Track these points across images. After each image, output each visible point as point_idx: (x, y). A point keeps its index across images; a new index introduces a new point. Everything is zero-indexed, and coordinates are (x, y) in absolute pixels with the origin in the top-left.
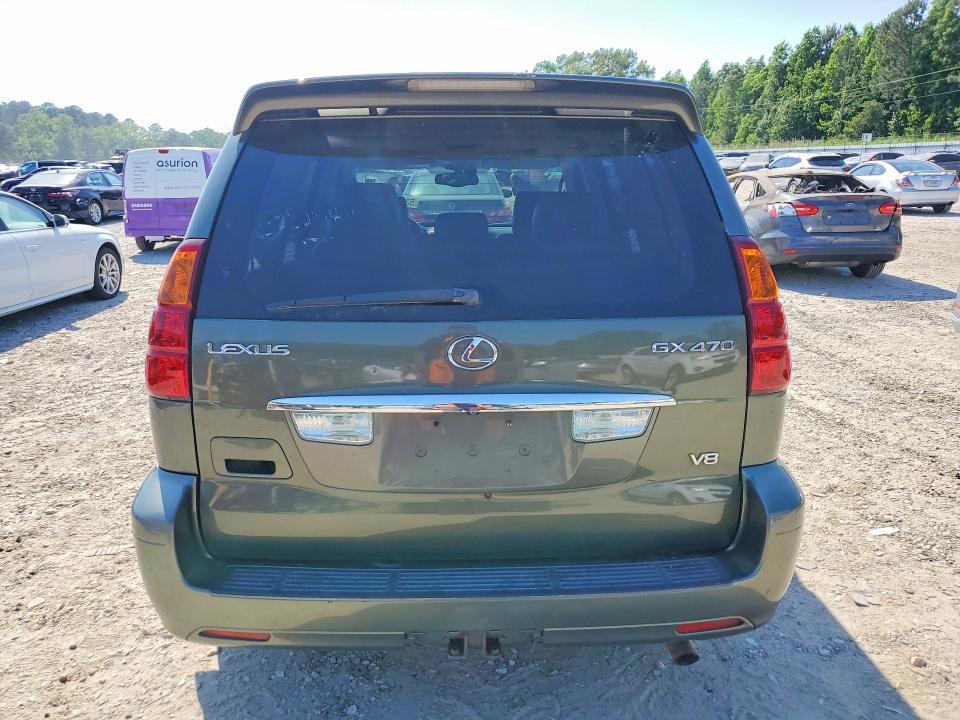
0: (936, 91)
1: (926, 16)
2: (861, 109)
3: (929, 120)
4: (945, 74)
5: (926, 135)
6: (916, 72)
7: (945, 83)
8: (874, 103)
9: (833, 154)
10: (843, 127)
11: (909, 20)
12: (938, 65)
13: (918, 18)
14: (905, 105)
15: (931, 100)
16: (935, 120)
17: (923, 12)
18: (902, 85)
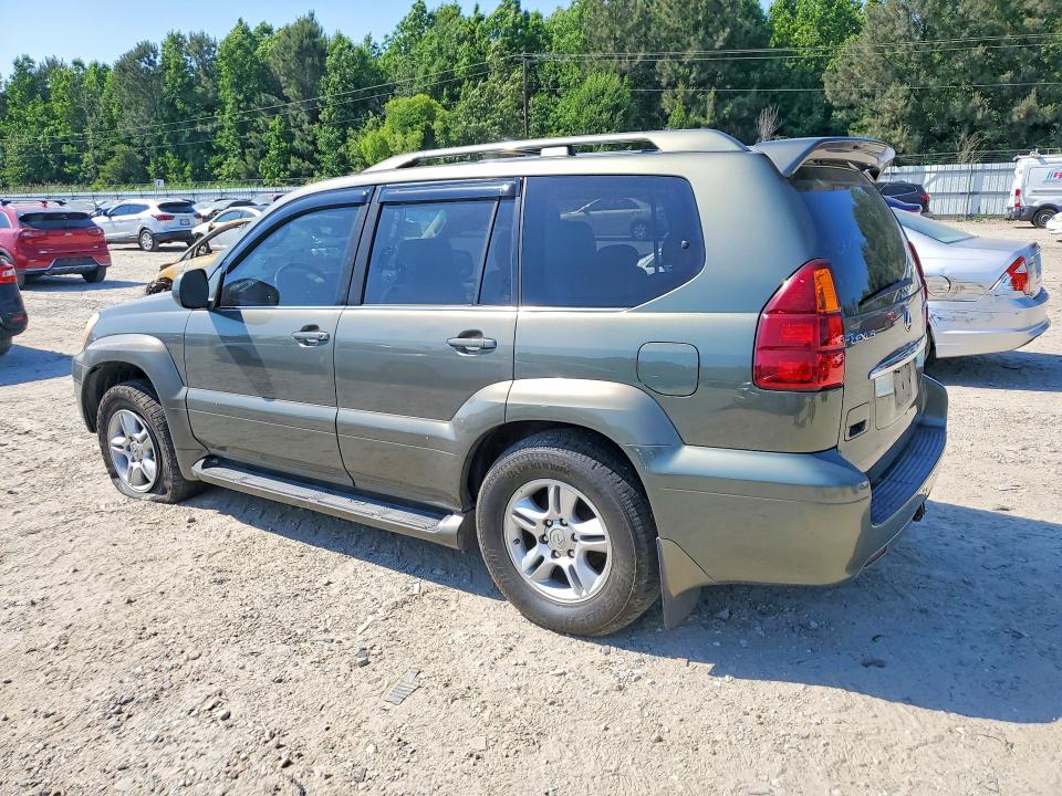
0: (188, 139)
1: (158, 61)
2: (113, 153)
3: (188, 168)
4: (193, 124)
5: (189, 181)
6: (166, 120)
7: (195, 132)
8: (124, 147)
9: (179, 200)
10: (98, 172)
11: (143, 64)
12: (184, 115)
13: (152, 63)
14: (161, 152)
15: (185, 149)
16: (194, 168)
17: (155, 58)
18: (152, 131)
